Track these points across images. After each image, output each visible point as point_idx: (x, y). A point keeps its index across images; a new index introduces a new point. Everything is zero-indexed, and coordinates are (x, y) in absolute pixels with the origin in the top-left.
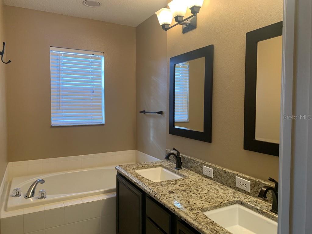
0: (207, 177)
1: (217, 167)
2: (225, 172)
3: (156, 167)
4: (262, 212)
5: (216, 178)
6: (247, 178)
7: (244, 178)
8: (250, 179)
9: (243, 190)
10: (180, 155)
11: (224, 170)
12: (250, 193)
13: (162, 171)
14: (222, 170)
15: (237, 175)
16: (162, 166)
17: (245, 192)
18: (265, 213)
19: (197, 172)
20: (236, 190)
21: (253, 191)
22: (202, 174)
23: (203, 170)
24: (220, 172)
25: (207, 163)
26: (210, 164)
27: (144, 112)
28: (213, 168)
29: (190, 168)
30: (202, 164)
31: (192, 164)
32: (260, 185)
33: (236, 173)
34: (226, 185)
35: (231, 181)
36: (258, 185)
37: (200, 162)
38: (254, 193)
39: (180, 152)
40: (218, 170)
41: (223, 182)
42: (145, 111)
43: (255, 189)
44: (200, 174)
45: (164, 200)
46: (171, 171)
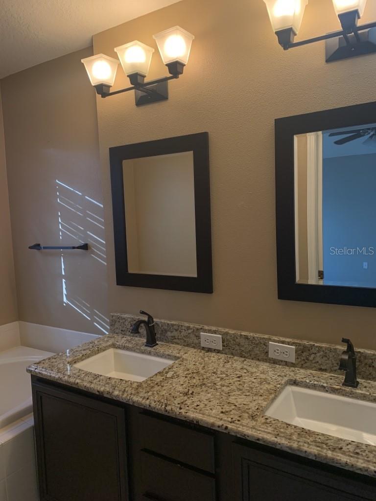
0: (209, 350)
1: (230, 332)
2: (246, 338)
3: (104, 350)
4: (332, 390)
5: (229, 349)
6: (288, 342)
7: (283, 342)
8: (293, 343)
9: (282, 361)
10: (153, 322)
11: (245, 336)
12: (294, 364)
13: (115, 354)
14: (241, 335)
15: (270, 340)
16: (114, 346)
17: (286, 364)
18: (337, 390)
19: (188, 345)
20: (269, 362)
21: (299, 360)
22: (200, 346)
23: (202, 340)
24: (237, 338)
25: (206, 327)
26: (214, 328)
27: (37, 247)
28: (222, 333)
29: (173, 341)
30: (198, 329)
31: (175, 334)
32: (312, 349)
33: (266, 336)
34: (249, 359)
35: (259, 350)
36: (309, 350)
37: (194, 327)
38: (303, 362)
39: (152, 316)
40: (233, 336)
41: (244, 353)
42: (39, 245)
43: (304, 355)
44: (194, 347)
45: (190, 412)
46: (138, 353)
